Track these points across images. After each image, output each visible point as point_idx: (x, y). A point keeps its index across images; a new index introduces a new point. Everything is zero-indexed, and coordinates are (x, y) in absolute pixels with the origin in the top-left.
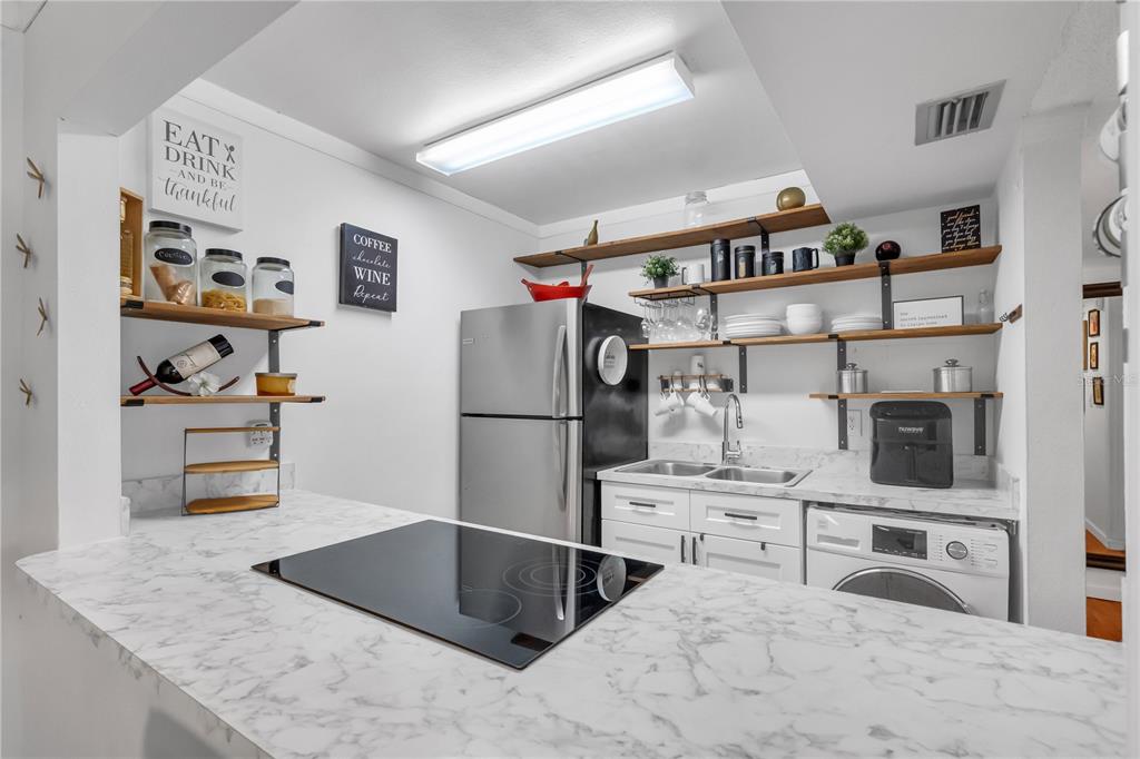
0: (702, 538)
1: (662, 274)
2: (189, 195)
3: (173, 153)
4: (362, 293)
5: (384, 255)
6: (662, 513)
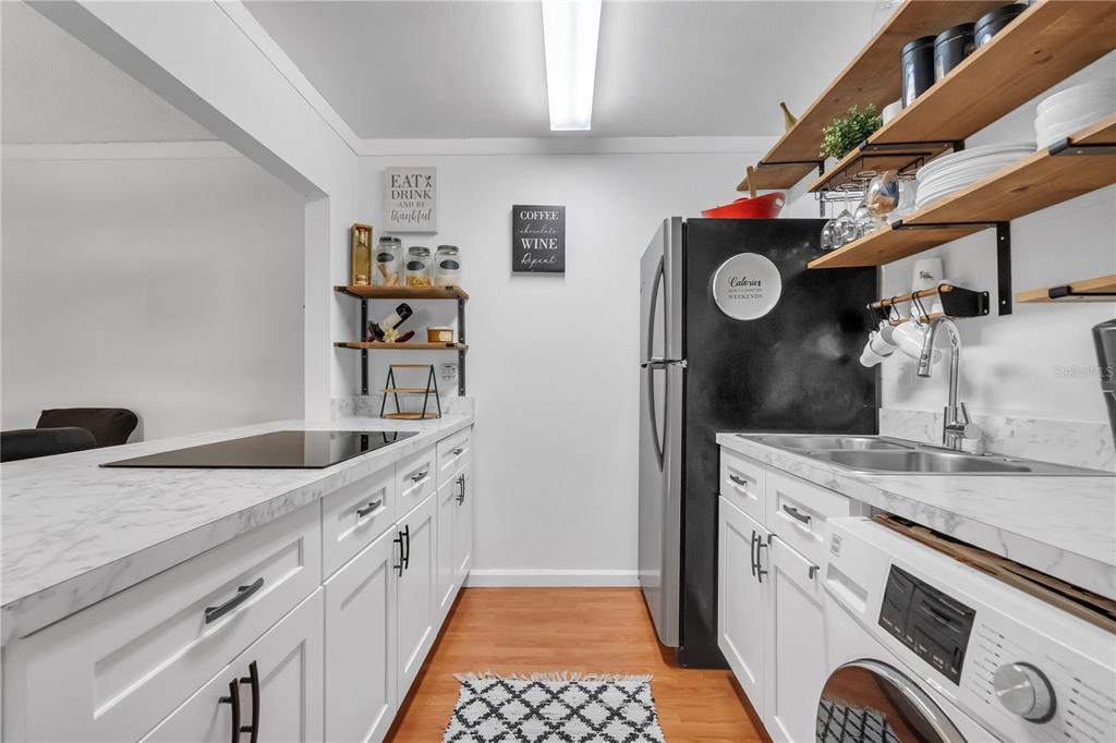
0: (769, 541)
2: (404, 217)
3: (396, 193)
4: (529, 260)
5: (551, 223)
6: (750, 495)
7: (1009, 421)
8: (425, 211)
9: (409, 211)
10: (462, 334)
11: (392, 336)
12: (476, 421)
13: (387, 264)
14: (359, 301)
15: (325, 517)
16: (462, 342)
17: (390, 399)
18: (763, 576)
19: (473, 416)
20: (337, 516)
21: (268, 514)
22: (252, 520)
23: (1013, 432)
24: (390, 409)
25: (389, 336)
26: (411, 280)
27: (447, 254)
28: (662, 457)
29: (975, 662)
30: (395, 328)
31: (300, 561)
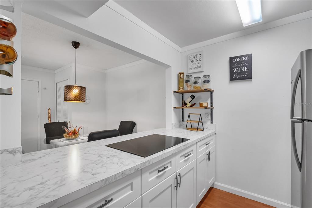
2: (193, 68)
3: (191, 61)
4: (236, 76)
5: (245, 61)
8: (199, 65)
9: (194, 66)
10: (212, 103)
11: (189, 105)
12: (217, 132)
13: (188, 83)
14: (181, 94)
15: (142, 175)
16: (212, 106)
17: (189, 123)
19: (216, 130)
20: (148, 174)
21: (114, 179)
22: (107, 182)
24: (189, 126)
25: (188, 105)
26: (195, 87)
27: (206, 78)
30: (190, 102)
31: (132, 189)
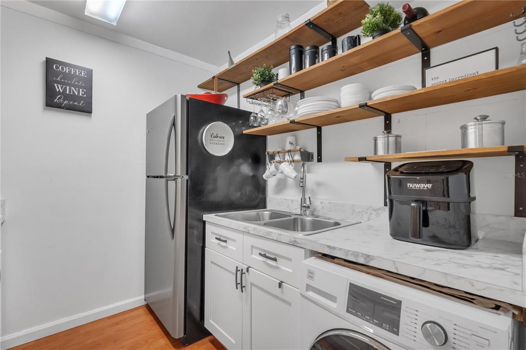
0: (248, 271)
1: (266, 79)
4: (61, 100)
5: (80, 79)
6: (229, 247)
7: (322, 203)
18: (244, 289)
19: (4, 214)
23: (323, 207)
28: (173, 231)
29: (406, 324)
